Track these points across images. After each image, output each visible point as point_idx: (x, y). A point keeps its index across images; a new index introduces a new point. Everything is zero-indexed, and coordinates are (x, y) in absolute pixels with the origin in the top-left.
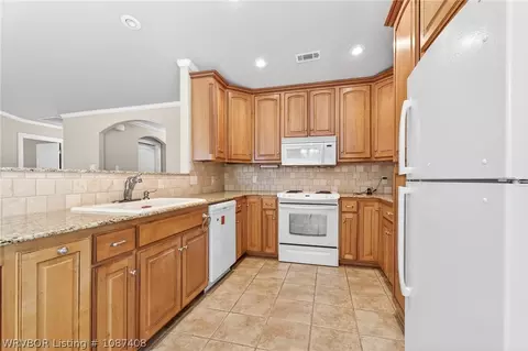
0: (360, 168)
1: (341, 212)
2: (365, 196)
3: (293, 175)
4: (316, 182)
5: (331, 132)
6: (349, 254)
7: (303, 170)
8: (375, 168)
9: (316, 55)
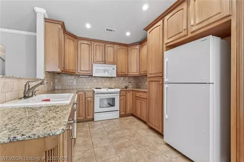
0: (122, 78)
1: (120, 96)
2: (125, 89)
3: (95, 81)
4: (105, 84)
5: (113, 63)
6: (123, 112)
7: (100, 79)
8: (127, 79)
9: (114, 31)
